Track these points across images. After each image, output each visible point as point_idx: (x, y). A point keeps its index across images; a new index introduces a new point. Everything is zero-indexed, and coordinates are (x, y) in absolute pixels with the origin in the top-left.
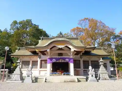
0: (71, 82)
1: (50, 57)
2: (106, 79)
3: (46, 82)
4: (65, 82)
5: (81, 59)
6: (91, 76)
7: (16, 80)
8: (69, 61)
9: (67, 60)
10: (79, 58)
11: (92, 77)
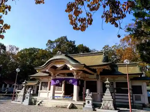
0: (63, 107)
1: (54, 78)
2: (108, 109)
3: (40, 105)
4: (56, 107)
5: (98, 80)
6: (87, 102)
7: (19, 101)
8: (73, 82)
9: (71, 81)
10: (95, 79)
11: (89, 103)
